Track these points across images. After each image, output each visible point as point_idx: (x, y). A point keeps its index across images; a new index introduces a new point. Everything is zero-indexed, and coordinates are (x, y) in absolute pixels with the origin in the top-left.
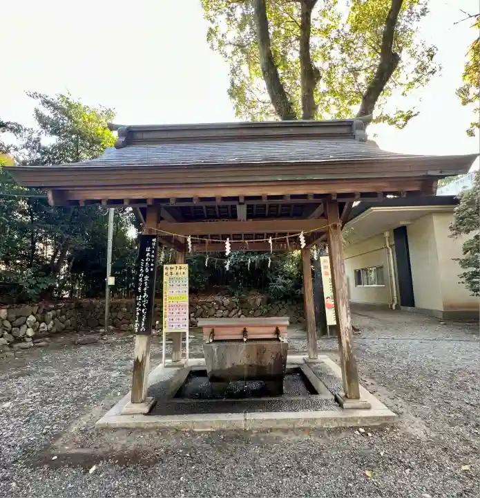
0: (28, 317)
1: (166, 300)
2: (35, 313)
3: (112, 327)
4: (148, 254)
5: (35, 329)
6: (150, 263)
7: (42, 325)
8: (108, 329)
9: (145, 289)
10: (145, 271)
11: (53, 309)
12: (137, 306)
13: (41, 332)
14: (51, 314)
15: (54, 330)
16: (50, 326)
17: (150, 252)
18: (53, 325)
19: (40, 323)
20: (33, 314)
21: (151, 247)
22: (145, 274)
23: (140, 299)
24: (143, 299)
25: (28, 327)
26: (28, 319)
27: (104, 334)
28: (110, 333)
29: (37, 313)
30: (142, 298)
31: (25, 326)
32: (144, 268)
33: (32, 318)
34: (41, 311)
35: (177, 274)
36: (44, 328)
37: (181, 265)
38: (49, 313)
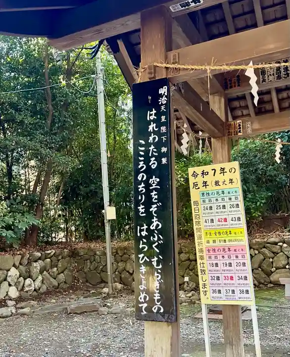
0: (8, 270)
1: (200, 238)
2: (17, 264)
3: (119, 286)
4: (152, 127)
5: (20, 288)
6: (158, 145)
7: (28, 281)
8: (115, 289)
9: (154, 209)
10: (149, 167)
11: (40, 259)
12: (140, 251)
13: (27, 292)
14: (37, 266)
15: (44, 288)
16: (38, 283)
17: (158, 122)
18: (42, 282)
19: (25, 279)
20: (14, 266)
21: (158, 107)
22: (149, 172)
23: (144, 233)
24: (151, 232)
25: (10, 285)
26: (10, 273)
27: (108, 296)
28: (116, 294)
29: (20, 264)
30: (148, 230)
31: (5, 284)
32: (147, 161)
33: (14, 272)
34: (25, 261)
35: (217, 183)
36: (30, 285)
37: (222, 165)
38: (35, 264)
